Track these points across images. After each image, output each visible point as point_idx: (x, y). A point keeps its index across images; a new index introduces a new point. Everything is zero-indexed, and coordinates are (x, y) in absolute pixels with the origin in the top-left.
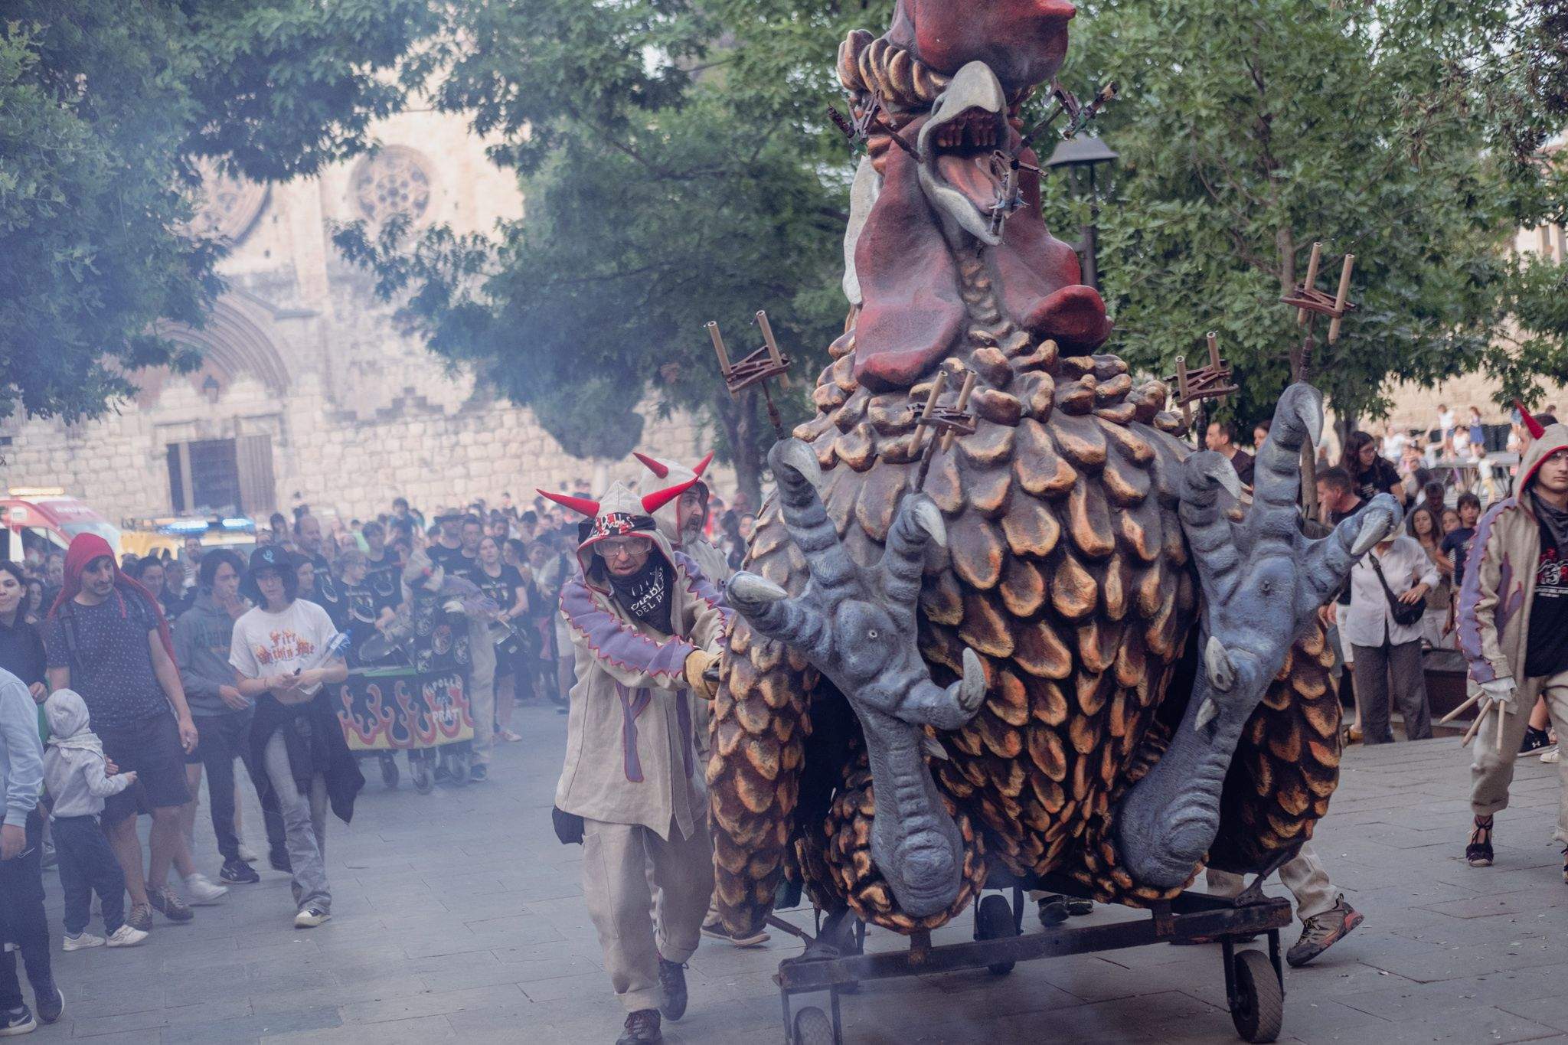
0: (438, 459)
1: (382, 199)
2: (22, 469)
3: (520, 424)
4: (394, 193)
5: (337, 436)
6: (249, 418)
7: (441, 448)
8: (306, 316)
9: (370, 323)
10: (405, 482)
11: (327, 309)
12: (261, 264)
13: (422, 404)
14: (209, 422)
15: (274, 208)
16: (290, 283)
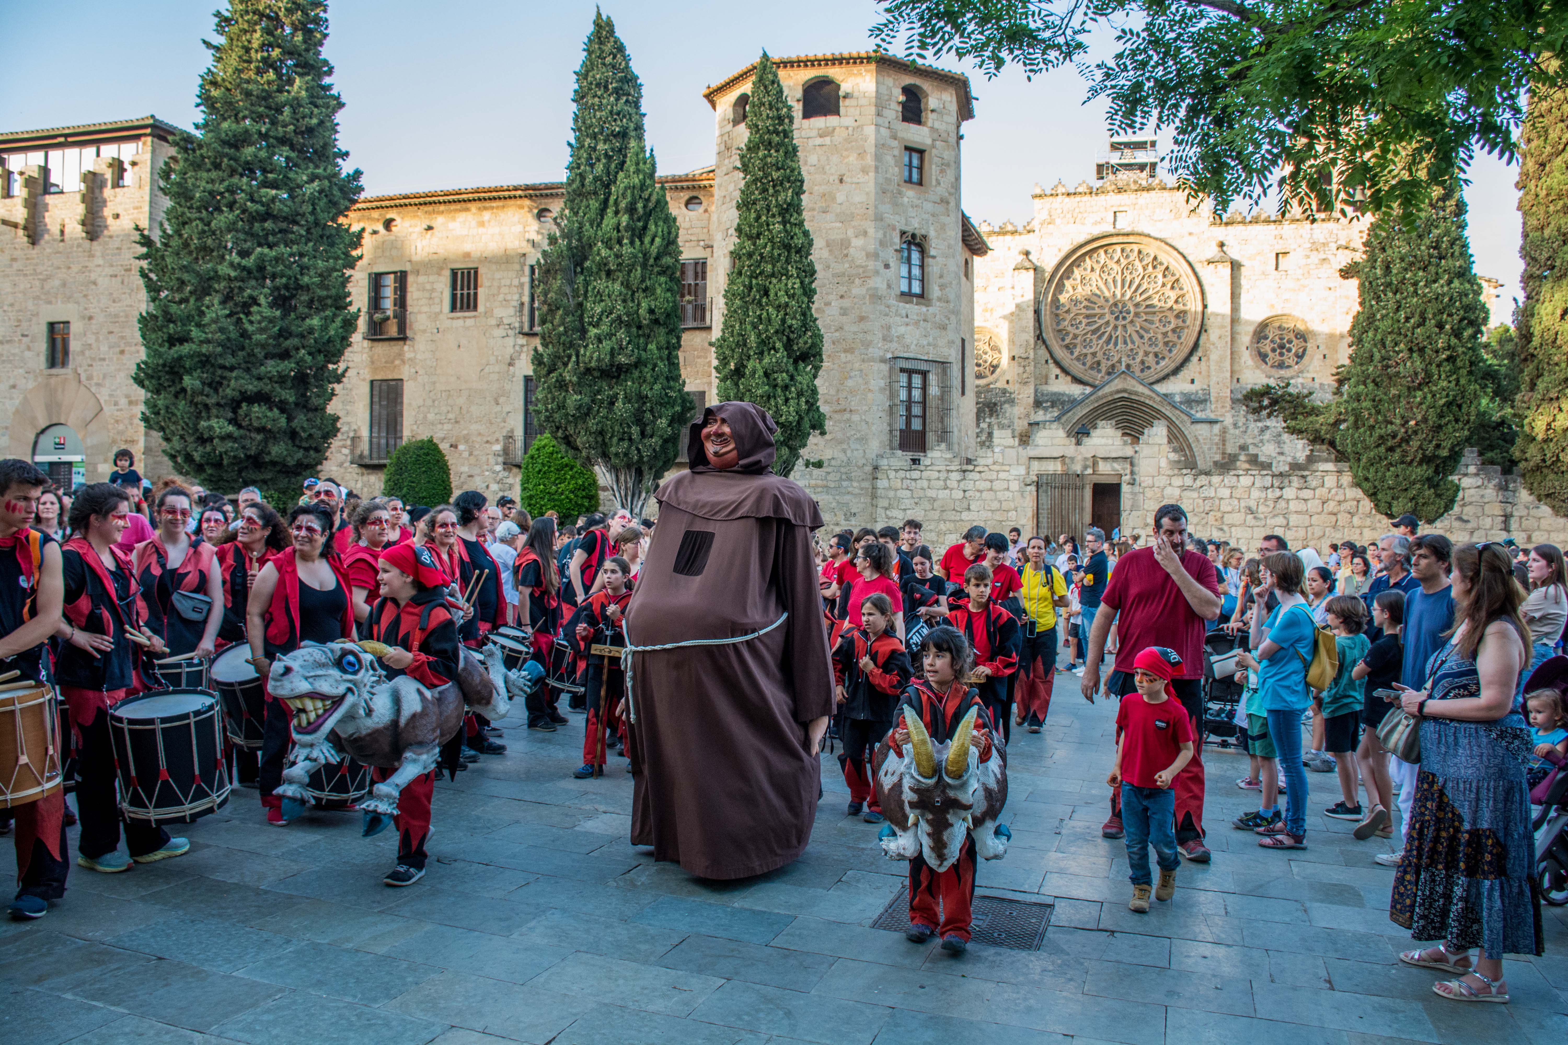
0: (1262, 508)
1: (1273, 350)
2: (925, 484)
3: (1339, 486)
4: (1282, 347)
5: (1177, 481)
6: (1105, 459)
7: (1266, 499)
8: (1212, 422)
9: (1256, 432)
10: (1231, 526)
11: (1228, 420)
12: (1188, 388)
13: (1254, 460)
14: (1072, 459)
15: (1200, 353)
16: (1205, 401)
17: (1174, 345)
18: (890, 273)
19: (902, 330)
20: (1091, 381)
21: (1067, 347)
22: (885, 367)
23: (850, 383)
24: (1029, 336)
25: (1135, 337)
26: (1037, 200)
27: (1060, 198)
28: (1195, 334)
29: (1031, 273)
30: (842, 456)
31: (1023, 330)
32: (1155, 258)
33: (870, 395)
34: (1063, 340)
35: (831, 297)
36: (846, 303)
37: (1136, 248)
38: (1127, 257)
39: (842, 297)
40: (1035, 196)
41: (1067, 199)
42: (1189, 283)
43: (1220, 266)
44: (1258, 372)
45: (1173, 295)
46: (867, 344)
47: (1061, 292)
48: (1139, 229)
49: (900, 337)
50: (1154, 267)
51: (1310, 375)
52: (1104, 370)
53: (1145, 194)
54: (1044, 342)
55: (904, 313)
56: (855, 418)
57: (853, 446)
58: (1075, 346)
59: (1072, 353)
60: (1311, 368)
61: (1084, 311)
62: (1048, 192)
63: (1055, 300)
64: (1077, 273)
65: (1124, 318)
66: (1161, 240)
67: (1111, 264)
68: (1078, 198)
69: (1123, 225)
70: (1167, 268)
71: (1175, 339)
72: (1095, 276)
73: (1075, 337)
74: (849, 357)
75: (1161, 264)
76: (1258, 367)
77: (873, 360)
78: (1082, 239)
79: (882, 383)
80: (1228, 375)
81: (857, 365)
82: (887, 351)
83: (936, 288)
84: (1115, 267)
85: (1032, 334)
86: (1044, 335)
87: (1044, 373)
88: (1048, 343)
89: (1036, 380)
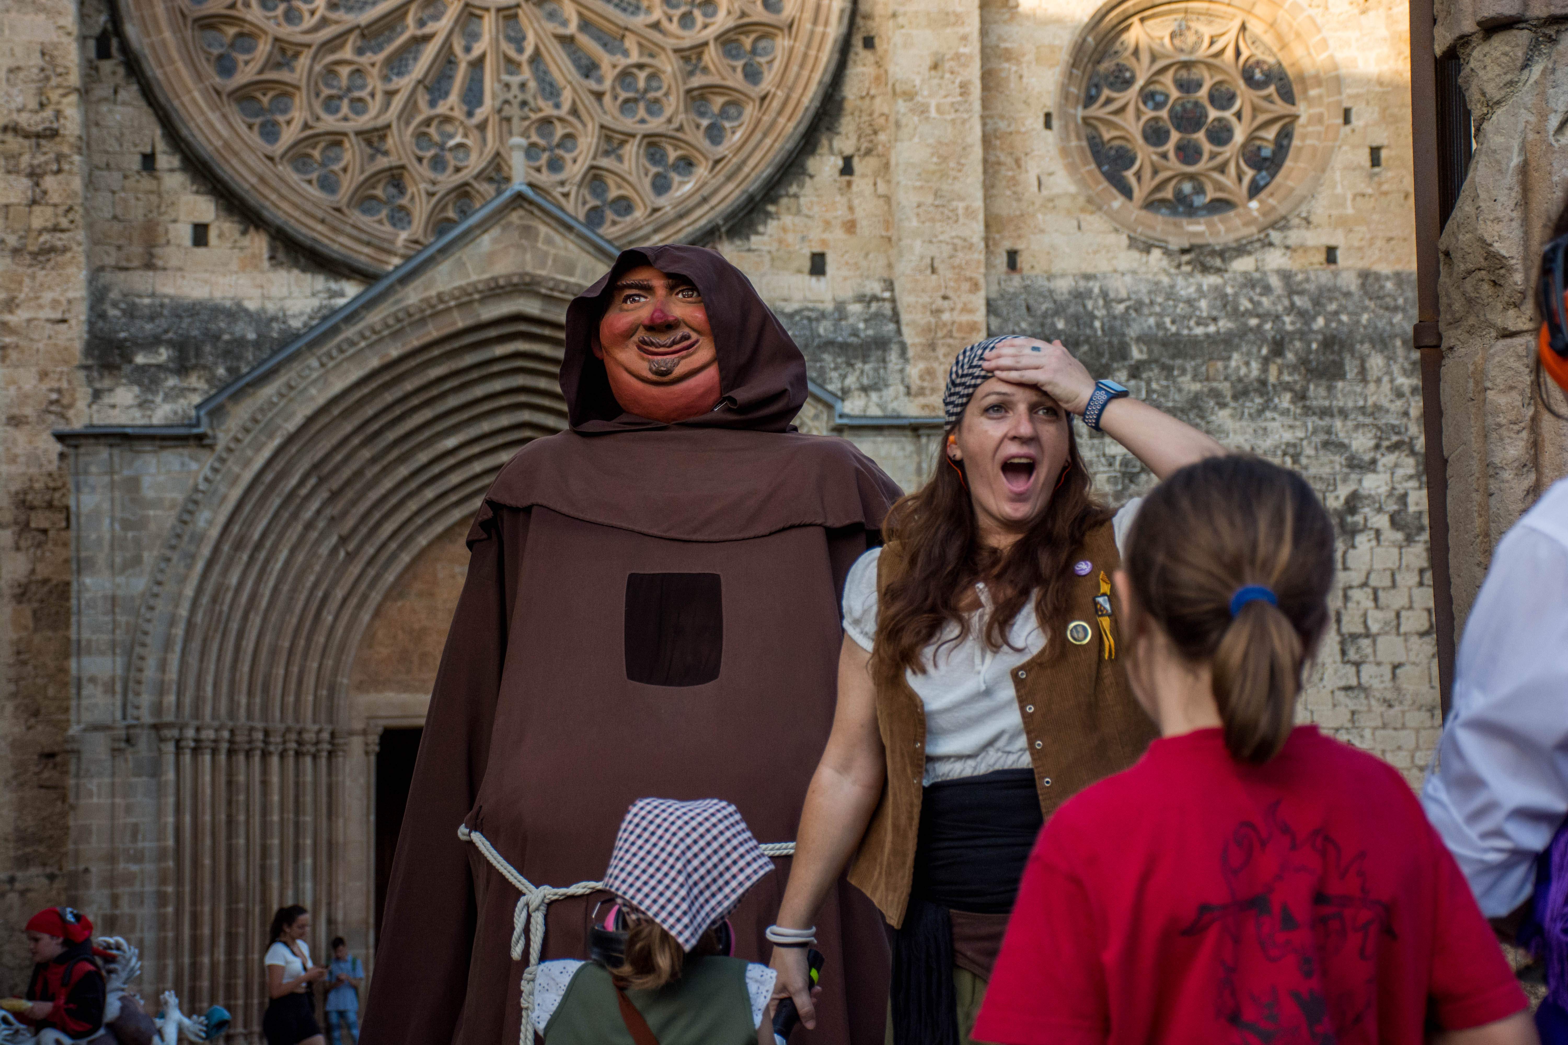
1: (1155, 134)
4: (1189, 119)
12: (799, 291)
15: (845, 137)
16: (881, 344)
17: (734, 105)
20: (363, 255)
21: (246, 99)
24: (60, 28)
28: (826, 56)
34: (225, 66)
44: (1095, 222)
51: (1316, 238)
52: (421, 211)
54: (133, 67)
58: (284, 96)
59: (270, 132)
60: (1320, 209)
71: (736, 80)
73: (284, 54)
76: (1094, 204)
80: (976, 230)
85: (70, 20)
86: (131, 30)
87: (137, 213)
88: (153, 70)
89: (96, 241)
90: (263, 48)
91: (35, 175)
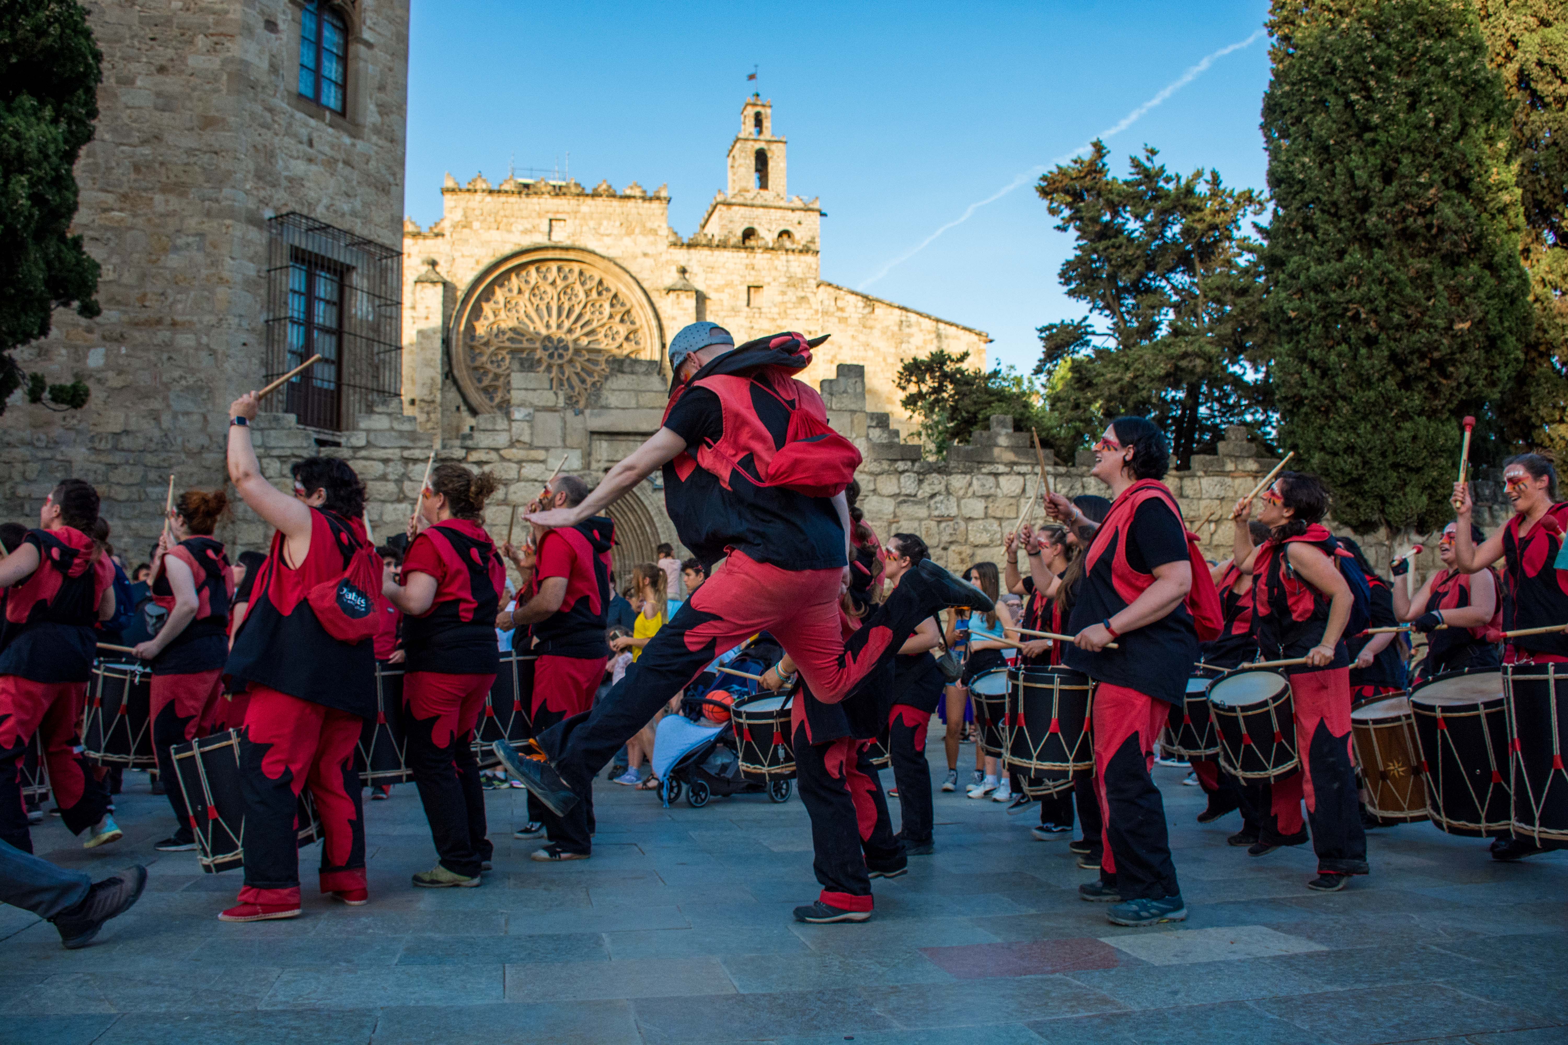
18: (276, 42)
19: (299, 167)
21: (485, 390)
22: (258, 237)
23: (173, 261)
24: (436, 372)
25: (575, 381)
26: (448, 196)
27: (478, 196)
29: (440, 288)
30: (148, 426)
31: (427, 363)
32: (600, 282)
33: (222, 292)
34: (480, 380)
35: (134, 67)
36: (171, 84)
37: (576, 267)
38: (565, 278)
39: (162, 70)
40: (444, 191)
41: (489, 199)
42: (643, 317)
43: (683, 296)
45: (623, 330)
46: (220, 180)
47: (478, 318)
48: (581, 243)
49: (296, 183)
50: (599, 294)
53: (589, 201)
54: (455, 382)
55: (304, 132)
56: (186, 340)
57: (176, 406)
58: (496, 388)
59: (492, 399)
61: (508, 344)
62: (465, 186)
63: (470, 328)
64: (500, 294)
65: (561, 356)
66: (610, 260)
67: (545, 287)
68: (503, 198)
69: (561, 236)
70: (615, 296)
72: (523, 301)
73: (497, 377)
74: (175, 203)
75: (608, 290)
77: (231, 213)
78: (508, 250)
79: (251, 269)
81: (192, 223)
82: (264, 202)
83: (372, 107)
84: (549, 289)
85: (439, 370)
86: (455, 372)
87: (455, 424)
88: (461, 383)
89: (444, 431)
90: (491, 376)
91: (428, 413)
